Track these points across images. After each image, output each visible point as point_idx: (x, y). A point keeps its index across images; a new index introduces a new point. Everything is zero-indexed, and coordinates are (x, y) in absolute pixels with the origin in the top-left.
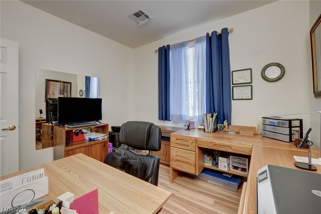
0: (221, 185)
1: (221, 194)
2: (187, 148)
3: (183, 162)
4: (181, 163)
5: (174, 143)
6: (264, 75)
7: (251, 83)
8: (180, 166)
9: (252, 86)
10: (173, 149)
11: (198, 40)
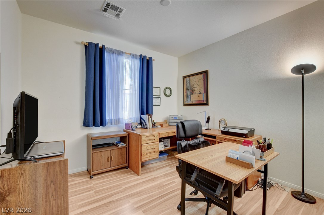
0: (158, 161)
1: (165, 164)
2: (154, 141)
3: (150, 153)
4: (149, 154)
5: (144, 141)
6: (165, 93)
7: (160, 96)
8: (150, 156)
9: (160, 98)
10: (144, 146)
11: (134, 56)
